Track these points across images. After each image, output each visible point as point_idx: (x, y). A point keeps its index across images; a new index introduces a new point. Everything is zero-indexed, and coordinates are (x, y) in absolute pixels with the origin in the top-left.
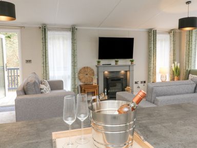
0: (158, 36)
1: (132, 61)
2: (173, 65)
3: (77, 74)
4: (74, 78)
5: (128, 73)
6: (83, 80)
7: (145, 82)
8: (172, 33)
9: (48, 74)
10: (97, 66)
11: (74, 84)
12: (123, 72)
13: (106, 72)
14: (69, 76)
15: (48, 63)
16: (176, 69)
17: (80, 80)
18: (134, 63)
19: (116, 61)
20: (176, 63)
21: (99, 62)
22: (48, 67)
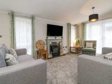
0: (71, 27)
1: (62, 37)
2: (77, 39)
3: (35, 44)
4: (33, 47)
5: (61, 43)
6: (39, 48)
7: (67, 47)
8: (76, 26)
9: (16, 45)
10: (46, 40)
11: (33, 50)
12: (58, 42)
13: (51, 43)
14: (30, 46)
15: (15, 38)
16: (78, 41)
17: (37, 47)
18: (63, 38)
19: (56, 37)
20: (78, 38)
21: (47, 37)
22: (15, 40)
